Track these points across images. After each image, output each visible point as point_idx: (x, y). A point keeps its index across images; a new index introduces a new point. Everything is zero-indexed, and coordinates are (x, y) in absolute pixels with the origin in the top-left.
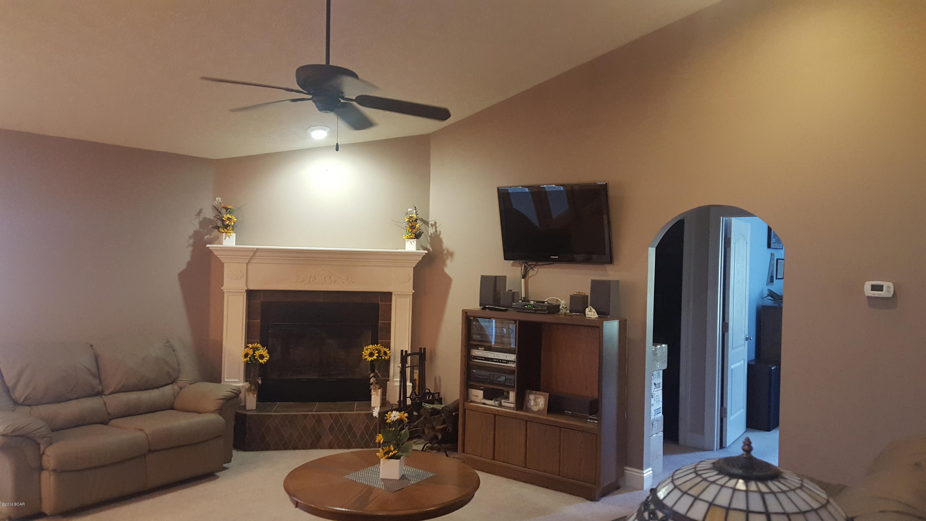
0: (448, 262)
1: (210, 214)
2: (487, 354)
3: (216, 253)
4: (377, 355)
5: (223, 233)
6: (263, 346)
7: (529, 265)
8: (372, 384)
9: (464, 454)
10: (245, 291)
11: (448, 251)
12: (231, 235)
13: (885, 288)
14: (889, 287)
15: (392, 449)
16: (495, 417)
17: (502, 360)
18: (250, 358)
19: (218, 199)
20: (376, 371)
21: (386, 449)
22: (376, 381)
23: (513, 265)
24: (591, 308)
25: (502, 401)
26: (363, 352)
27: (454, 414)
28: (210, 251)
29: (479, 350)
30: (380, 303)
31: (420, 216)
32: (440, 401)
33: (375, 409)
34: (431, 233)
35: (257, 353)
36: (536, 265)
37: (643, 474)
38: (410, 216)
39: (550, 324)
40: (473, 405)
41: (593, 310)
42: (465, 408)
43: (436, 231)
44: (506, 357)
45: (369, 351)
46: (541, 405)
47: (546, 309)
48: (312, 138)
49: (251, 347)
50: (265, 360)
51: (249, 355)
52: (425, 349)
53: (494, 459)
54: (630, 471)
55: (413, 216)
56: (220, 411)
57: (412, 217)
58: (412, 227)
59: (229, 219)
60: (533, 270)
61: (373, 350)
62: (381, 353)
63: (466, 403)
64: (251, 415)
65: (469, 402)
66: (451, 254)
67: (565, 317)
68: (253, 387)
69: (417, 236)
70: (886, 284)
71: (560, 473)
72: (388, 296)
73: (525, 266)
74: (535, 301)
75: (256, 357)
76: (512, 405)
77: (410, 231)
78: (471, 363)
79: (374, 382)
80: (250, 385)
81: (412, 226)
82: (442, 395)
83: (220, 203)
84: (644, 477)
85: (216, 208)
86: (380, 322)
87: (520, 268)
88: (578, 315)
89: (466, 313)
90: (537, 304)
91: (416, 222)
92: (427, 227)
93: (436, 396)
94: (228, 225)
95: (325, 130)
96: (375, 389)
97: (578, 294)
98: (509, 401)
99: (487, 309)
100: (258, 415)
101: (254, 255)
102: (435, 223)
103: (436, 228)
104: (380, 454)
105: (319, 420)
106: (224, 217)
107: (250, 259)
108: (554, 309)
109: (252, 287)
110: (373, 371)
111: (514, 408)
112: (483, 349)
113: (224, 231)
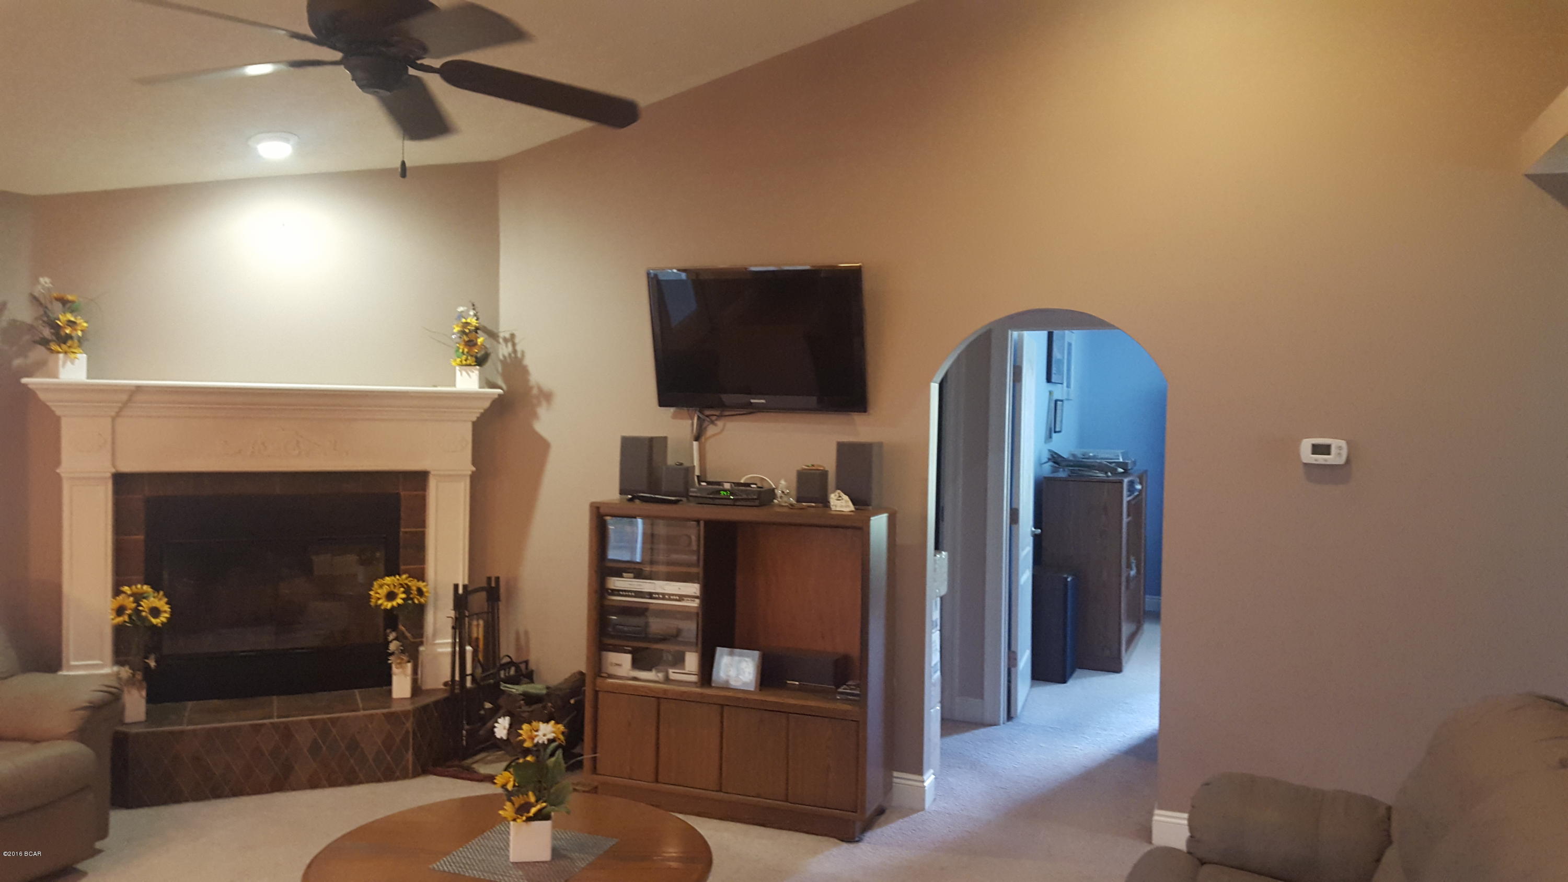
0: (542, 411)
1: (22, 312)
2: (640, 585)
3: (42, 396)
4: (404, 596)
5: (59, 352)
6: (156, 589)
7: (707, 416)
8: (392, 654)
9: (595, 776)
10: (109, 475)
11: (540, 390)
12: (77, 358)
13: (1333, 450)
14: (1340, 448)
15: (532, 799)
16: (659, 705)
17: (670, 595)
18: (130, 616)
19: (45, 281)
20: (402, 628)
21: (519, 800)
22: (402, 648)
23: (675, 416)
24: (839, 493)
25: (671, 671)
26: (372, 590)
27: (572, 701)
28: (28, 392)
29: (623, 577)
30: (402, 493)
31: (484, 322)
32: (529, 676)
33: (498, 723)
34: (504, 356)
35: (145, 604)
36: (720, 417)
37: (923, 782)
38: (464, 320)
39: (752, 525)
40: (612, 683)
41: (846, 497)
42: (597, 689)
43: (515, 351)
44: (679, 589)
45: (386, 588)
46: (747, 675)
47: (755, 497)
48: (259, 156)
49: (129, 592)
50: (164, 618)
51: (126, 610)
52: (497, 579)
53: (657, 781)
54: (902, 779)
55: (469, 321)
56: (81, 734)
57: (467, 324)
58: (471, 343)
59: (71, 324)
60: (716, 425)
61: (395, 586)
62: (412, 592)
63: (599, 680)
64: (137, 734)
65: (606, 677)
66: (547, 396)
67: (792, 511)
68: (139, 676)
69: (480, 361)
70: (1335, 443)
71: (787, 795)
72: (419, 479)
73: (699, 418)
74: (733, 483)
75: (144, 614)
76: (694, 678)
77: (466, 350)
78: (607, 603)
79: (397, 649)
80: (131, 671)
81: (470, 341)
82: (532, 666)
83: (49, 289)
84: (924, 787)
85: (35, 299)
86: (402, 530)
87: (690, 422)
88: (813, 507)
89: (598, 508)
90: (736, 488)
91: (476, 332)
92: (495, 343)
93: (523, 666)
94: (69, 337)
95: (287, 141)
96: (400, 663)
97: (811, 468)
98: (684, 669)
99: (639, 499)
100: (153, 733)
101: (129, 400)
102: (513, 336)
103: (514, 345)
104: (507, 813)
105: (286, 733)
106: (59, 319)
107: (121, 409)
108: (765, 496)
109: (127, 467)
110: (395, 628)
111: (695, 683)
112: (631, 575)
113: (60, 350)
